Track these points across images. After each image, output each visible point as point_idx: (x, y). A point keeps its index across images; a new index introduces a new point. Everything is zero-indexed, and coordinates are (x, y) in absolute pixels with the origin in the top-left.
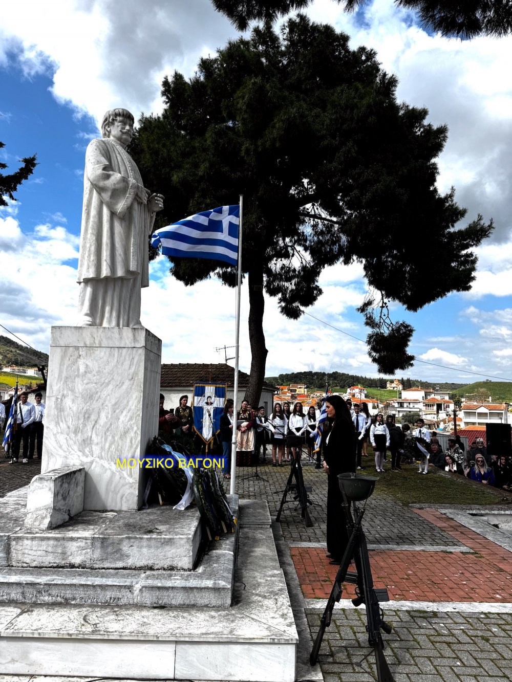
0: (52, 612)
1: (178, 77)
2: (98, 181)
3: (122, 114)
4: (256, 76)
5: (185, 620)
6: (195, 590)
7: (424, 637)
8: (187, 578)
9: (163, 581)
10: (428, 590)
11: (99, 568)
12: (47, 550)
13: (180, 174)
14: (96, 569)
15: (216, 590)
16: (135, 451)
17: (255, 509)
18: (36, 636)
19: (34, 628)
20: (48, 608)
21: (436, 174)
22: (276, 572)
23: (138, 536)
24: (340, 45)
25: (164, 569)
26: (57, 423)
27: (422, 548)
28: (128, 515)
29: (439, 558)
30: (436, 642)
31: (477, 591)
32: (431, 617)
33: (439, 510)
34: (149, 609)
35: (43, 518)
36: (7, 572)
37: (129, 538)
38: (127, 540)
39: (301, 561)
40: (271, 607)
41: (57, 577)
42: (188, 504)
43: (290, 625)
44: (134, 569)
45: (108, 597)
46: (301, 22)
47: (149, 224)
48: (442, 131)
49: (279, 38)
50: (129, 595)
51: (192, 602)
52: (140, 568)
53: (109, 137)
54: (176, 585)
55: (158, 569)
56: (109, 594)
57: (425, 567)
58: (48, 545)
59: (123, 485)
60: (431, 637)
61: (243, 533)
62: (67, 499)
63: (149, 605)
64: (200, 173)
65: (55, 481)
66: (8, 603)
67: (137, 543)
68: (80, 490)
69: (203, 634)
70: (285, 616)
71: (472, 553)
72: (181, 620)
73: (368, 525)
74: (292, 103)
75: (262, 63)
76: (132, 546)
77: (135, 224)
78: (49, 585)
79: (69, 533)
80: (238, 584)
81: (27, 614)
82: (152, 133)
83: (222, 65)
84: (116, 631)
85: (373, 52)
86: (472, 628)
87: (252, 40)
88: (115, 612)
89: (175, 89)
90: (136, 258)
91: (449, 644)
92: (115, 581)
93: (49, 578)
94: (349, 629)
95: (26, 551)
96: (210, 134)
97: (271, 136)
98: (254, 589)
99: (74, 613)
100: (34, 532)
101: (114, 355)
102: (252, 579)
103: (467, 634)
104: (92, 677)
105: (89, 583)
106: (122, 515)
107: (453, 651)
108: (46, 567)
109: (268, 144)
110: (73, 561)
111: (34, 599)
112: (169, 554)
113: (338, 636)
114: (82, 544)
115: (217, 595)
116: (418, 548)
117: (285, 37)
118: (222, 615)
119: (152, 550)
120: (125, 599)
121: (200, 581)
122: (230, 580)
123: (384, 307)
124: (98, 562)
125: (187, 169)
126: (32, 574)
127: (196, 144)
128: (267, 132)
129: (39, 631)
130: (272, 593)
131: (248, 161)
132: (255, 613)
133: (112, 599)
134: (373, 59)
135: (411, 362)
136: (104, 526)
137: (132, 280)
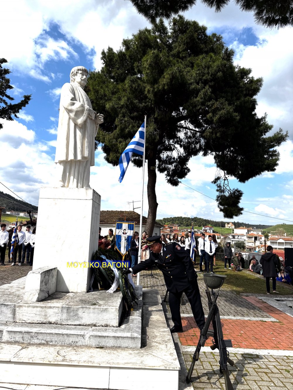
0: (39, 349)
1: (110, 50)
2: (68, 106)
3: (81, 69)
4: (154, 49)
5: (115, 355)
6: (120, 338)
7: (252, 369)
8: (116, 331)
9: (102, 333)
10: (253, 342)
11: (65, 325)
12: (36, 313)
13: (111, 104)
14: (64, 325)
15: (133, 338)
17: (152, 294)
18: (31, 361)
19: (30, 357)
20: (37, 346)
21: (256, 105)
22: (166, 330)
23: (88, 307)
24: (202, 32)
25: (102, 326)
27: (249, 318)
28: (81, 295)
29: (258, 324)
30: (259, 372)
31: (282, 343)
32: (255, 358)
33: (258, 297)
34: (94, 348)
35: (34, 295)
37: (83, 308)
38: (82, 309)
40: (164, 349)
41: (42, 329)
42: (115, 290)
43: (175, 360)
44: (85, 326)
45: (71, 341)
46: (180, 19)
47: (95, 131)
48: (260, 81)
49: (167, 28)
50: (83, 340)
51: (119, 345)
52: (89, 325)
53: (74, 82)
54: (109, 335)
55: (99, 326)
56: (71, 339)
57: (251, 330)
58: (37, 311)
60: (256, 369)
61: (145, 308)
62: (47, 285)
63: (94, 347)
64: (122, 103)
65: (41, 274)
66: (14, 343)
67: (87, 311)
68: (54, 280)
69: (125, 363)
70: (172, 355)
71: (278, 322)
72: (113, 355)
74: (174, 64)
75: (158, 42)
76: (84, 312)
77: (88, 130)
78: (38, 333)
79: (48, 304)
80: (144, 336)
81: (25, 349)
82: (95, 80)
83: (135, 43)
84: (76, 360)
85: (220, 37)
86: (279, 365)
87: (152, 29)
88: (75, 349)
89: (109, 56)
90: (88, 150)
91: (266, 373)
92: (75, 332)
93: (37, 329)
94: (208, 363)
95: (24, 314)
96: (128, 81)
97: (162, 83)
98: (154, 339)
99: (52, 349)
100: (29, 303)
102: (152, 333)
103: (276, 368)
104: (62, 386)
105: (60, 333)
106: (77, 295)
107: (269, 377)
108: (35, 323)
109: (160, 87)
110: (51, 320)
111: (29, 341)
112: (105, 318)
113: (202, 367)
114: (56, 310)
115: (133, 341)
116: (246, 318)
117: (171, 27)
118: (136, 353)
119: (96, 315)
120: (81, 343)
121: (123, 333)
122: (140, 333)
123: (226, 180)
124: (65, 321)
125: (114, 101)
126: (27, 327)
127: (120, 87)
128: (160, 80)
129: (32, 358)
130: (164, 341)
131: (149, 97)
132: (155, 352)
133: (73, 342)
134: (220, 41)
135: (241, 212)
136: (68, 300)
137: (85, 162)
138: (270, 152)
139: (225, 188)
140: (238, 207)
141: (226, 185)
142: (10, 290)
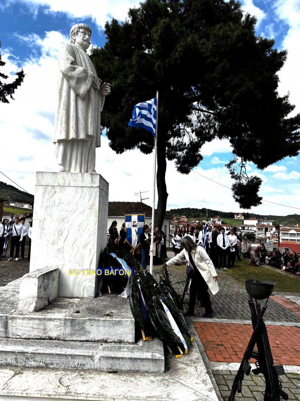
0: (37, 374)
1: (115, 22)
2: (68, 72)
3: (83, 27)
4: (165, 18)
5: (133, 384)
6: (138, 360)
8: (132, 351)
9: (115, 353)
10: (294, 356)
11: (69, 341)
12: (33, 327)
13: (117, 82)
14: (67, 341)
15: (154, 360)
16: (93, 258)
18: (25, 395)
19: (23, 389)
20: (33, 371)
21: (278, 83)
23: (96, 319)
25: (115, 342)
26: (41, 238)
28: (88, 301)
29: (294, 331)
33: (284, 296)
34: (105, 373)
35: (30, 304)
36: (5, 343)
37: (90, 320)
38: (89, 321)
39: (202, 332)
40: (193, 374)
41: (40, 348)
43: (210, 391)
44: (94, 342)
45: (76, 363)
47: (101, 104)
48: (284, 53)
50: (91, 362)
51: (137, 369)
52: (98, 341)
53: (74, 43)
54: (124, 356)
55: (110, 342)
56: (77, 362)
57: (287, 339)
58: (34, 324)
59: (85, 280)
62: (47, 290)
63: (106, 370)
64: (129, 82)
65: (38, 278)
66: (5, 365)
67: (96, 323)
68: (55, 283)
70: (205, 382)
72: (130, 383)
73: (241, 306)
74: (188, 35)
75: (168, 10)
76: (92, 325)
77: (92, 103)
78: (35, 354)
79: (48, 314)
81: (18, 376)
82: (99, 58)
83: (143, 12)
84: (83, 393)
85: (239, 3)
88: (81, 375)
89: (113, 29)
92: (81, 352)
93: (34, 348)
94: (246, 388)
95: (19, 327)
96: (135, 57)
97: (175, 57)
99: (52, 376)
100: (24, 314)
101: (78, 192)
105: (63, 353)
106: (84, 301)
108: (32, 339)
109: (172, 62)
110: (51, 335)
111: (24, 363)
112: (118, 332)
114: (58, 323)
115: (154, 364)
116: (278, 324)
118: (159, 380)
119: (107, 329)
120: (89, 366)
121: (142, 353)
122: (163, 353)
123: (243, 167)
124: (69, 336)
125: (120, 79)
126: (22, 344)
127: (126, 63)
128: (172, 54)
129: (27, 391)
130: (191, 361)
131: (158, 74)
132: (183, 379)
133: (79, 365)
134: (239, 8)
135: (261, 201)
136: (72, 309)
137: (90, 142)
138: (293, 134)
139: (242, 175)
140: (257, 195)
141: (243, 172)
142: (3, 294)
